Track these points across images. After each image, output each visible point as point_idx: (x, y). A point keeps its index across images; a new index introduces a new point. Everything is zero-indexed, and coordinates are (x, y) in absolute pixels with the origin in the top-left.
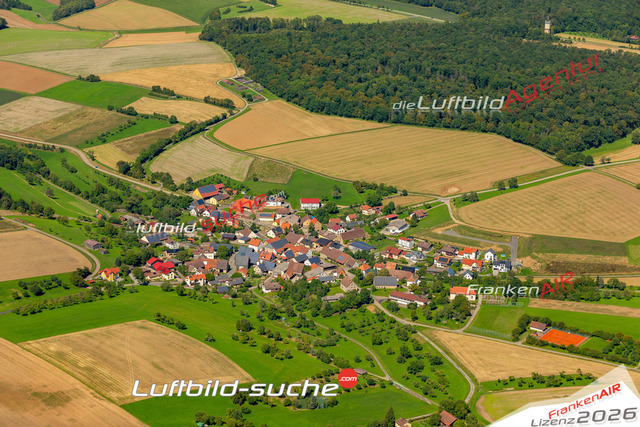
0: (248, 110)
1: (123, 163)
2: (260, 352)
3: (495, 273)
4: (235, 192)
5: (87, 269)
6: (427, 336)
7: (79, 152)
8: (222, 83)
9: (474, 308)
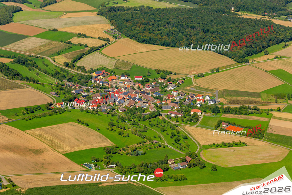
0: (115, 42)
1: (66, 62)
2: (117, 134)
3: (209, 104)
4: (109, 73)
5: (51, 103)
6: (182, 128)
7: (49, 58)
8: (105, 32)
9: (200, 118)
